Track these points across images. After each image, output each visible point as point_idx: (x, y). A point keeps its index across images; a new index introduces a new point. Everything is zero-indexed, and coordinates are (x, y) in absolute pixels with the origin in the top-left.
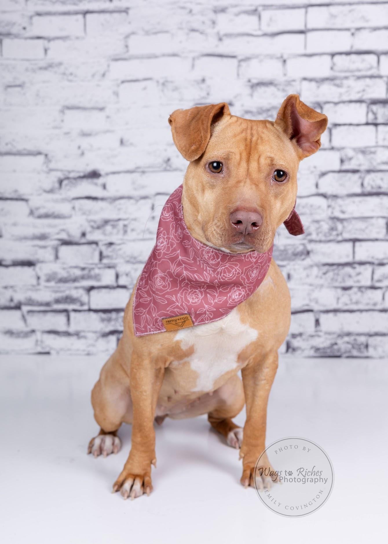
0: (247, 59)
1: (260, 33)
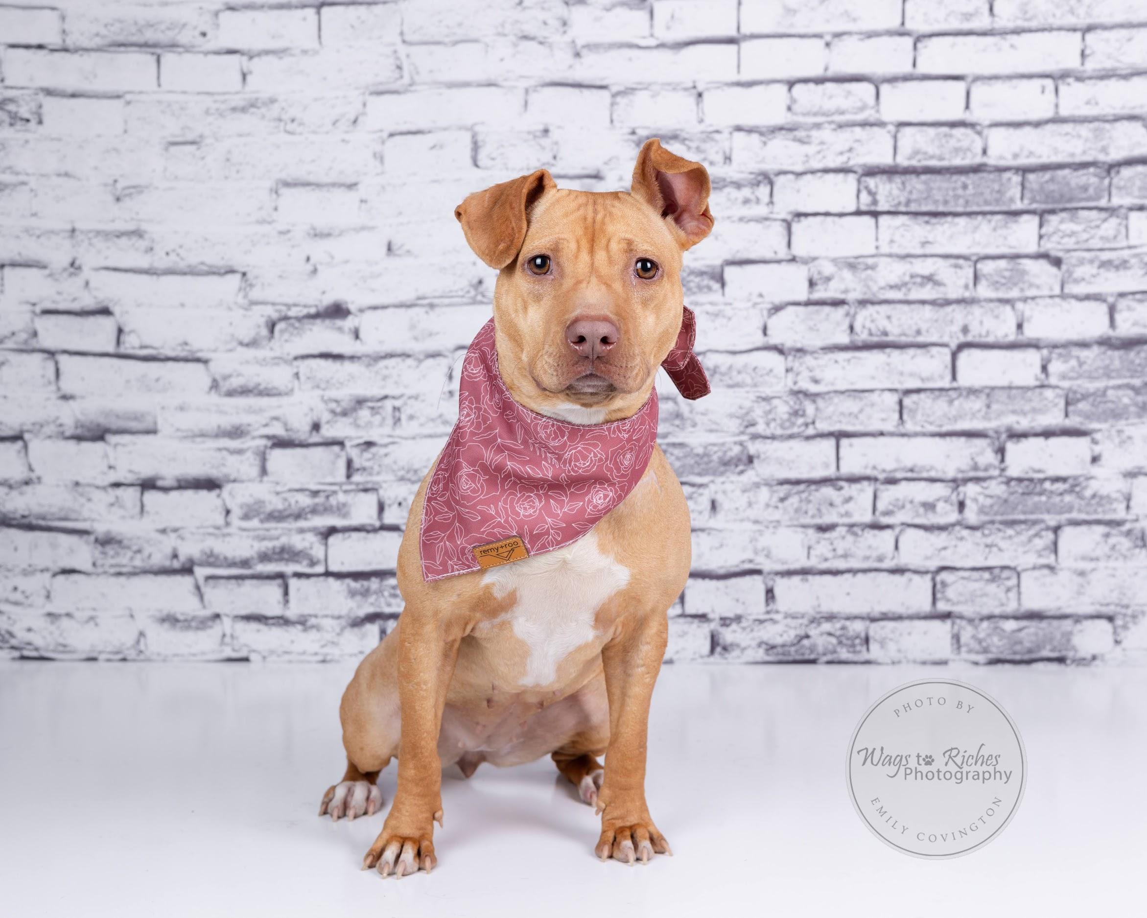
0: (628, 91)
1: (653, 42)
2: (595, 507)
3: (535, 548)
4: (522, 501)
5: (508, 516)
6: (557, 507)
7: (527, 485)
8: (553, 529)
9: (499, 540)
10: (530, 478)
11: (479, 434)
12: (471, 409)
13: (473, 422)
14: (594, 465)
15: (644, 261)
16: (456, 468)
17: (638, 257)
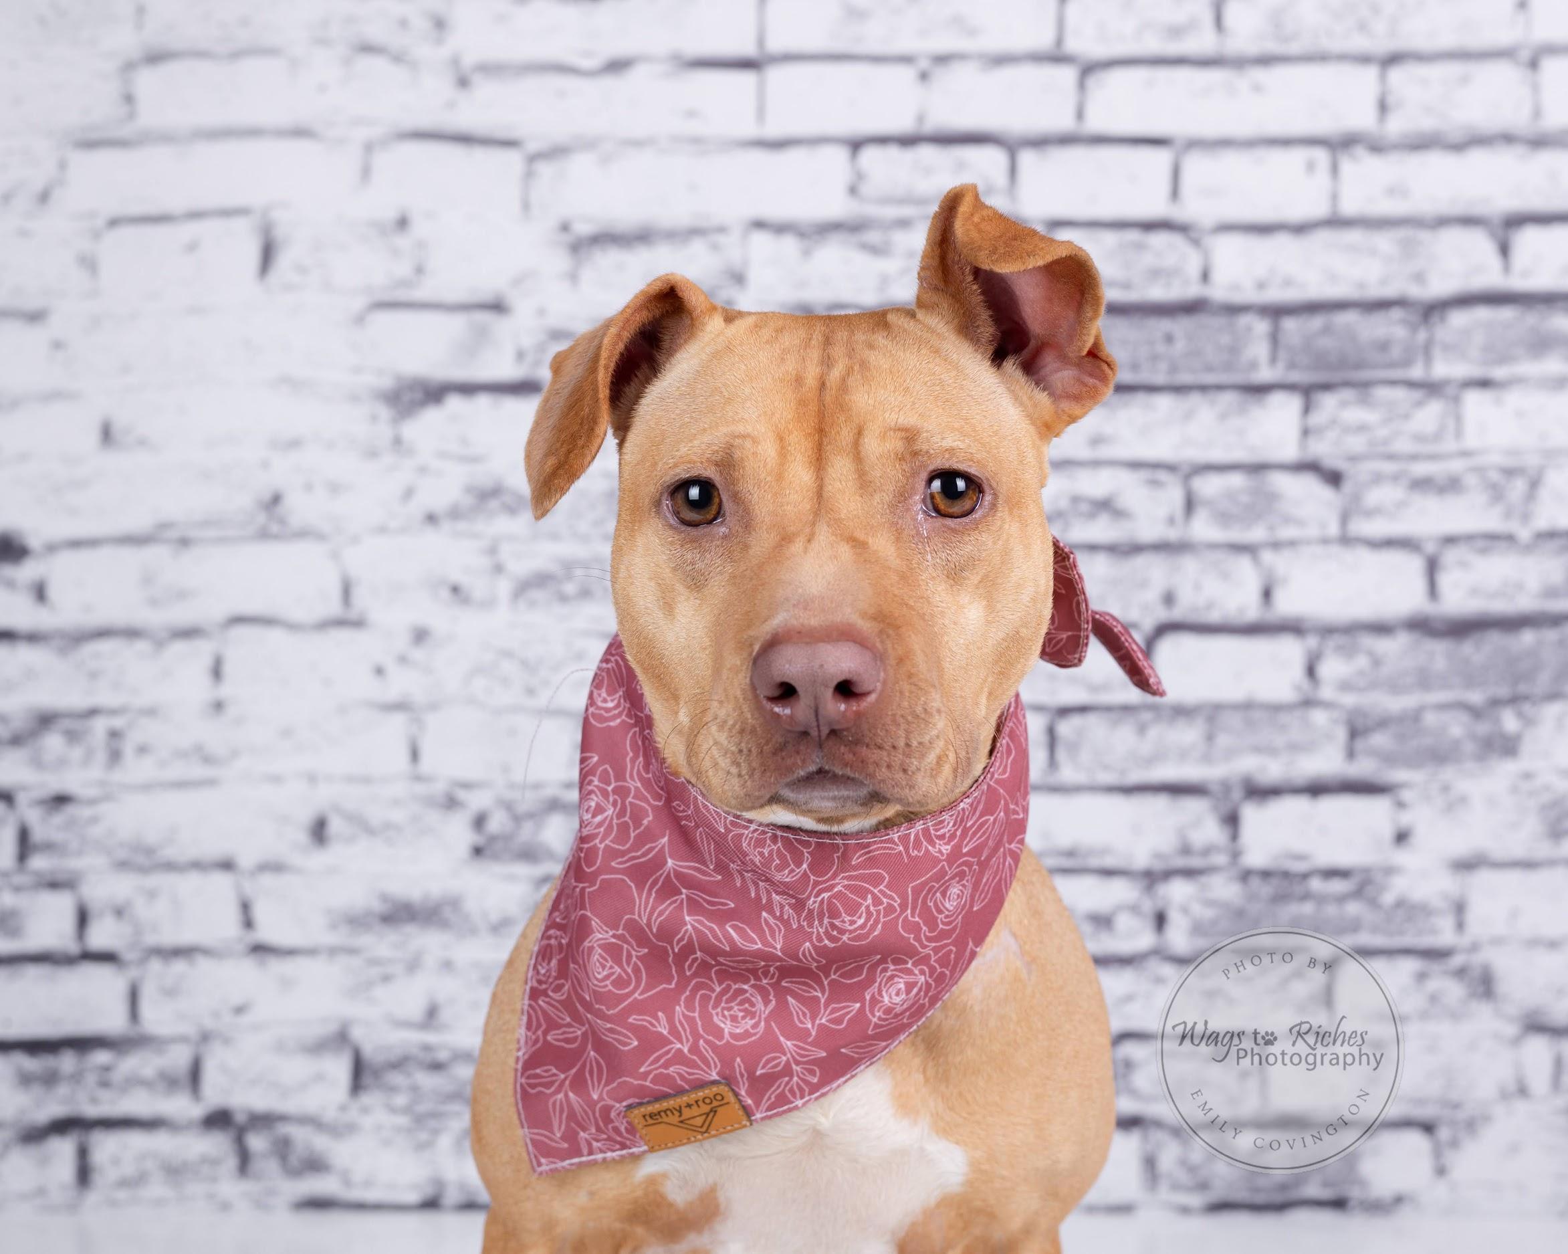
2: (888, 1011)
3: (765, 1104)
4: (727, 1002)
5: (696, 1036)
6: (804, 1014)
7: (732, 968)
8: (798, 1063)
9: (681, 1092)
10: (736, 951)
11: (623, 853)
12: (605, 794)
13: (610, 826)
14: (877, 922)
15: (948, 477)
16: (582, 930)
17: (931, 468)
